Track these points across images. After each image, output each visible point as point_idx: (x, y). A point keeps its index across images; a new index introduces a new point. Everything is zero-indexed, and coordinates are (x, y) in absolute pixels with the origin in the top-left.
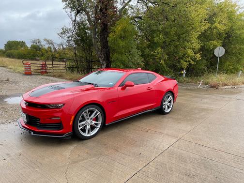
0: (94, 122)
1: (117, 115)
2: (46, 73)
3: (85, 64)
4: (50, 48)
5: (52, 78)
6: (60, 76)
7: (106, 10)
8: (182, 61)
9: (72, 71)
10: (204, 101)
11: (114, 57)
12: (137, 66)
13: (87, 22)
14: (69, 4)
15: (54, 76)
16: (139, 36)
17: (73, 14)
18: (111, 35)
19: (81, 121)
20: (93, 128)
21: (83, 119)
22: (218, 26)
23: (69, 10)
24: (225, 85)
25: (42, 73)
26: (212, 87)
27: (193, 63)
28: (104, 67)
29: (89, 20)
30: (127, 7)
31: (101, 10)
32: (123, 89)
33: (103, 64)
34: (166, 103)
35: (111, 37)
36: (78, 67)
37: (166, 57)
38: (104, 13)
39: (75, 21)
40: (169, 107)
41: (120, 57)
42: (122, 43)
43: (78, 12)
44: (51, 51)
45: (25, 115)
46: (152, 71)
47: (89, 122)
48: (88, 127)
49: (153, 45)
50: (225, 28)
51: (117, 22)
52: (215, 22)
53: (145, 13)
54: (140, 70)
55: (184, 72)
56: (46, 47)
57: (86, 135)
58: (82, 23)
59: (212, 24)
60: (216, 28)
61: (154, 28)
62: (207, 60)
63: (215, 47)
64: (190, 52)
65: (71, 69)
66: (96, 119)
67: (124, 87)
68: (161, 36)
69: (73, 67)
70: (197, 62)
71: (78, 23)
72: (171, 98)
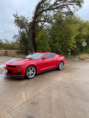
0: (32, 72)
1: (41, 70)
2: (7, 55)
3: (25, 51)
4: (6, 43)
5: (10, 57)
6: (14, 57)
7: (34, 27)
8: (68, 49)
9: (19, 54)
10: (77, 65)
11: (38, 47)
12: (48, 51)
13: (26, 32)
14: (17, 24)
15: (11, 56)
16: (49, 38)
17: (19, 28)
18: (36, 38)
19: (28, 72)
20: (32, 75)
21: (29, 71)
22: (84, 33)
23: (17, 27)
24: (87, 59)
25: (5, 55)
26: (82, 60)
27: (73, 49)
28: (34, 52)
29: (26, 31)
30: (43, 25)
31: (32, 27)
32: (43, 60)
33: (33, 51)
34: (60, 66)
35: (37, 39)
36: (21, 52)
37: (61, 47)
38: (33, 28)
39: (20, 31)
40: (61, 67)
41: (41, 47)
42: (41, 41)
43: (21, 28)
44: (7, 45)
45: (7, 70)
46: (55, 53)
47: (31, 72)
48: (30, 74)
49: (55, 42)
50: (86, 33)
51: (39, 32)
52: (82, 31)
53: (51, 28)
54: (49, 53)
55: (70, 53)
56: (5, 43)
57: (30, 77)
58: (24, 33)
59: (81, 32)
60: (82, 34)
61: (55, 34)
62: (80, 48)
63: (83, 42)
64: (72, 45)
65: (18, 53)
66: (33, 71)
67: (43, 59)
68: (59, 38)
69: (19, 52)
70: (75, 49)
71: (22, 32)
72: (62, 63)
